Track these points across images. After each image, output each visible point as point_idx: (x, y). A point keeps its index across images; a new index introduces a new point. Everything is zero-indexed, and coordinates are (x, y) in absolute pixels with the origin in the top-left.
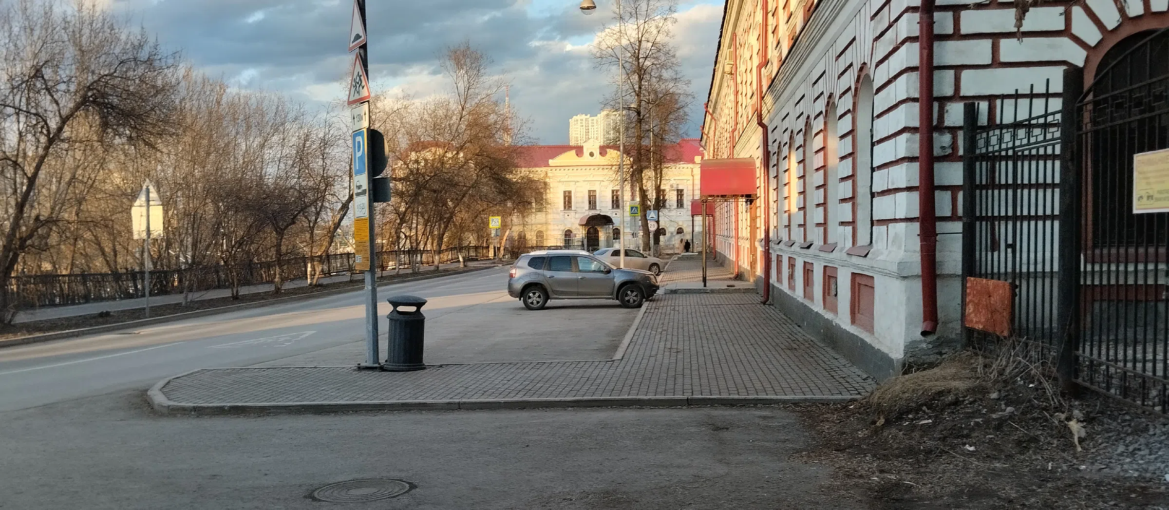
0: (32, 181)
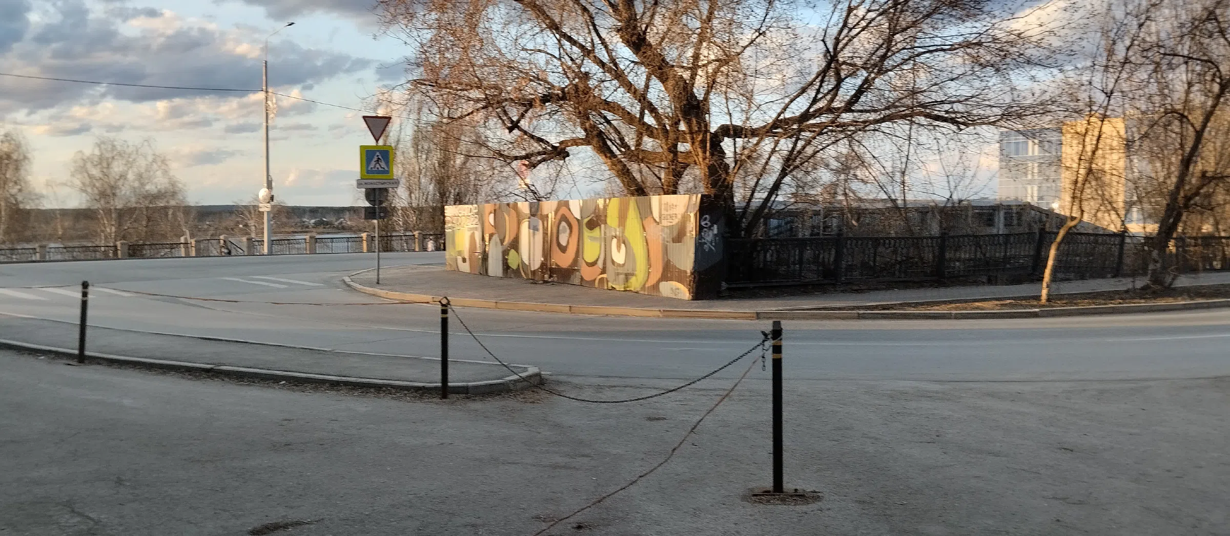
0: (1199, 135)
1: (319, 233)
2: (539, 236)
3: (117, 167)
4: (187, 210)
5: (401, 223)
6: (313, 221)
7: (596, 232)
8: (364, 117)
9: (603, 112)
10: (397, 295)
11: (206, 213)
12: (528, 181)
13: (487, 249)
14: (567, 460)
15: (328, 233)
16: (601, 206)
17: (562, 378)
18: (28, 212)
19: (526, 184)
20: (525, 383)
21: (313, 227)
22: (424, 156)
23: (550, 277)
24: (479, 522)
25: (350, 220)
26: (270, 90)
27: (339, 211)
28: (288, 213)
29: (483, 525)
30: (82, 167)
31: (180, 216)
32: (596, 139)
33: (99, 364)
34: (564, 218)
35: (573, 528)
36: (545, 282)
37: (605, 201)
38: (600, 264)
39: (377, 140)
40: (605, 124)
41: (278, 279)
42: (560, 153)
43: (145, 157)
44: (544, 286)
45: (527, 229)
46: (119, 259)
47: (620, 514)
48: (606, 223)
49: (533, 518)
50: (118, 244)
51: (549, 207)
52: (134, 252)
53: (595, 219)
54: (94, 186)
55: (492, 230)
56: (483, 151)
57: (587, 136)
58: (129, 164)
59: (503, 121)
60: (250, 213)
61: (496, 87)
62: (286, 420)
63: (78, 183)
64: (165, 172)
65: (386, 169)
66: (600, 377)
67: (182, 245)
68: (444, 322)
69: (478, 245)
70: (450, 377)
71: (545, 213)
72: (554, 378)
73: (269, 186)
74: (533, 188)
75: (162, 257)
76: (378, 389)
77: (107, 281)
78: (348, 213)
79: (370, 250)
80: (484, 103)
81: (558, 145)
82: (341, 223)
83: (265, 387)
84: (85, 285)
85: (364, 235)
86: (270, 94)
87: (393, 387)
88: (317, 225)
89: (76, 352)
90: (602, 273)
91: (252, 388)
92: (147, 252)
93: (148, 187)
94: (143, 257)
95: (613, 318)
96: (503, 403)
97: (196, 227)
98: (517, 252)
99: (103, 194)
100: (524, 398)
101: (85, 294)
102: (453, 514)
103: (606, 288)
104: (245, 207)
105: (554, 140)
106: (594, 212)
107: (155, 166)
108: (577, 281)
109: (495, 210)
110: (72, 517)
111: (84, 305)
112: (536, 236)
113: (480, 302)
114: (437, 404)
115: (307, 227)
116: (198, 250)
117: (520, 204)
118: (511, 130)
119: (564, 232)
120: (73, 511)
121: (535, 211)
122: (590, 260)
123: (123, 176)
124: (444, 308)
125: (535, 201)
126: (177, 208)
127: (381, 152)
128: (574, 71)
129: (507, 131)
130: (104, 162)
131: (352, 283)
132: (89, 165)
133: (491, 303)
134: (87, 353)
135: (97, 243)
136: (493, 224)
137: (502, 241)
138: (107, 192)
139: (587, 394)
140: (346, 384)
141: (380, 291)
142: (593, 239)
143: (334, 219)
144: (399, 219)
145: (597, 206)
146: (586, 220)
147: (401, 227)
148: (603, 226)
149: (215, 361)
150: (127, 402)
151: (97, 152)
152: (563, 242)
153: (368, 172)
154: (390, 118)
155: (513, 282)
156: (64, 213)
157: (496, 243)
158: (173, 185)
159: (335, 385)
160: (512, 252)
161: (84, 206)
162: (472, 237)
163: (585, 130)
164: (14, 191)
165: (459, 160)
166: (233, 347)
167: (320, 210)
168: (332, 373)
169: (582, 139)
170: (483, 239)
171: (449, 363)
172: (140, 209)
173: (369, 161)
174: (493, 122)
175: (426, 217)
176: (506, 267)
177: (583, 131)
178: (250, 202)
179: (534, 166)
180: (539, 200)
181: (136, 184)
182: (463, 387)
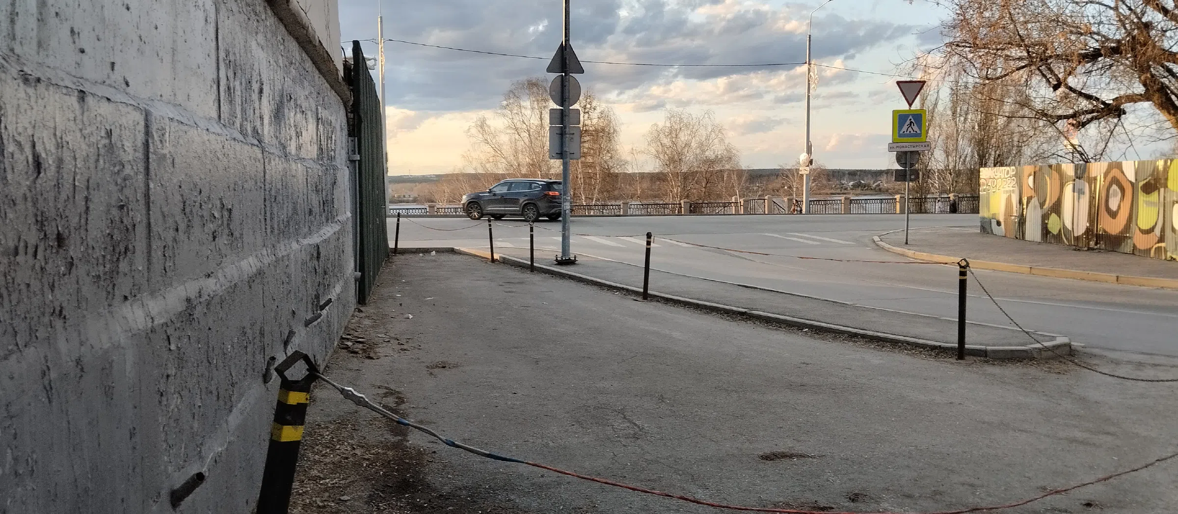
1: (857, 195)
2: (1085, 201)
3: (683, 137)
4: (740, 173)
5: (937, 186)
6: (852, 183)
7: (1154, 196)
8: (898, 83)
9: (1167, 64)
10: (924, 256)
11: (756, 176)
12: (1075, 142)
13: (1025, 213)
14: (1086, 435)
15: (866, 195)
16: (1161, 168)
17: (1096, 351)
18: (617, 175)
19: (1072, 145)
20: (1050, 353)
21: (852, 189)
22: (962, 119)
23: (1096, 244)
24: (977, 482)
25: (887, 183)
26: (813, 62)
27: (877, 174)
28: (828, 175)
29: (982, 486)
30: (656, 138)
31: (734, 177)
32: (1157, 95)
33: (658, 301)
34: (1115, 181)
35: (1081, 504)
36: (1090, 249)
37: (1166, 162)
38: (1157, 231)
39: (910, 105)
40: (1170, 77)
41: (813, 237)
42: (1114, 110)
43: (706, 128)
44: (1088, 253)
45: (1071, 193)
46: (682, 215)
47: (1140, 499)
48: (1166, 186)
49: (1038, 488)
50: (682, 202)
51: (1097, 169)
52: (694, 209)
53: (1153, 182)
54: (666, 153)
55: (1032, 193)
56: (1026, 111)
57: (1147, 90)
58: (693, 134)
59: (1048, 81)
60: (793, 175)
61: (1040, 44)
62: (804, 363)
63: (653, 151)
64: (722, 140)
65: (919, 132)
66: (1143, 353)
67: (733, 204)
68: (963, 285)
69: (1015, 209)
70: (967, 339)
71: (1093, 175)
72: (1087, 350)
73: (809, 151)
74: (1079, 149)
75: (717, 214)
76: (895, 344)
77: (669, 232)
78: (885, 176)
79: (902, 212)
80: (1026, 62)
81: (1111, 102)
82: (879, 185)
83: (790, 333)
84: (649, 236)
85: (898, 197)
86: (812, 66)
87: (908, 343)
88: (855, 187)
89: (642, 290)
90: (1158, 242)
91: (779, 332)
92: (705, 210)
93: (707, 153)
94: (702, 214)
95: (1169, 291)
96: (1025, 370)
97: (747, 188)
98: (1060, 217)
99: (672, 160)
100: (1050, 368)
101: (649, 243)
102: (952, 471)
103: (1164, 258)
104: (789, 170)
105: (1108, 97)
106: (1152, 175)
107: (713, 135)
108: (1129, 249)
109: (1035, 173)
110: (623, 423)
111: (648, 251)
112: (1081, 200)
113: (1012, 267)
114: (952, 363)
115: (846, 189)
116: (745, 209)
117: (1064, 166)
118: (1056, 88)
119: (1115, 195)
120: (625, 418)
121: (1081, 173)
122: (1145, 226)
123: (688, 145)
124: (963, 270)
125: (1082, 162)
126: (731, 171)
127: (914, 116)
128: (1132, 22)
129: (1051, 89)
130: (673, 133)
131: (880, 243)
132: (662, 136)
133: (1025, 268)
134: (649, 292)
135: (667, 201)
136: (1032, 187)
137: (1042, 205)
138: (675, 159)
139: (1122, 371)
140: (863, 336)
141: (907, 251)
142: (1149, 204)
143: (872, 182)
144: (935, 183)
145: (1156, 169)
146: (1141, 184)
147: (937, 189)
148: (1162, 190)
149: (749, 306)
150: (676, 334)
151: (668, 125)
152: (1113, 206)
153: (900, 136)
154: (924, 82)
155: (1054, 247)
156: (642, 176)
157: (1035, 207)
158: (728, 150)
159: (853, 336)
160: (1054, 217)
161: (657, 171)
162: (1009, 201)
163: (1145, 85)
164: (607, 158)
165: (1001, 121)
166: (766, 295)
167: (858, 173)
168: (850, 325)
169: (1141, 95)
170: (1021, 202)
171: (967, 326)
172: (701, 172)
173: (901, 126)
174: (1036, 79)
175: (963, 179)
176: (1046, 232)
177: (1141, 86)
178: (793, 166)
179: (1083, 125)
180: (1087, 162)
181: (698, 151)
182: (980, 350)
